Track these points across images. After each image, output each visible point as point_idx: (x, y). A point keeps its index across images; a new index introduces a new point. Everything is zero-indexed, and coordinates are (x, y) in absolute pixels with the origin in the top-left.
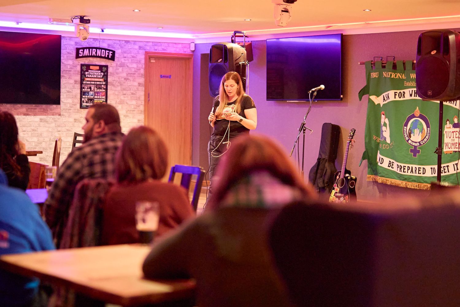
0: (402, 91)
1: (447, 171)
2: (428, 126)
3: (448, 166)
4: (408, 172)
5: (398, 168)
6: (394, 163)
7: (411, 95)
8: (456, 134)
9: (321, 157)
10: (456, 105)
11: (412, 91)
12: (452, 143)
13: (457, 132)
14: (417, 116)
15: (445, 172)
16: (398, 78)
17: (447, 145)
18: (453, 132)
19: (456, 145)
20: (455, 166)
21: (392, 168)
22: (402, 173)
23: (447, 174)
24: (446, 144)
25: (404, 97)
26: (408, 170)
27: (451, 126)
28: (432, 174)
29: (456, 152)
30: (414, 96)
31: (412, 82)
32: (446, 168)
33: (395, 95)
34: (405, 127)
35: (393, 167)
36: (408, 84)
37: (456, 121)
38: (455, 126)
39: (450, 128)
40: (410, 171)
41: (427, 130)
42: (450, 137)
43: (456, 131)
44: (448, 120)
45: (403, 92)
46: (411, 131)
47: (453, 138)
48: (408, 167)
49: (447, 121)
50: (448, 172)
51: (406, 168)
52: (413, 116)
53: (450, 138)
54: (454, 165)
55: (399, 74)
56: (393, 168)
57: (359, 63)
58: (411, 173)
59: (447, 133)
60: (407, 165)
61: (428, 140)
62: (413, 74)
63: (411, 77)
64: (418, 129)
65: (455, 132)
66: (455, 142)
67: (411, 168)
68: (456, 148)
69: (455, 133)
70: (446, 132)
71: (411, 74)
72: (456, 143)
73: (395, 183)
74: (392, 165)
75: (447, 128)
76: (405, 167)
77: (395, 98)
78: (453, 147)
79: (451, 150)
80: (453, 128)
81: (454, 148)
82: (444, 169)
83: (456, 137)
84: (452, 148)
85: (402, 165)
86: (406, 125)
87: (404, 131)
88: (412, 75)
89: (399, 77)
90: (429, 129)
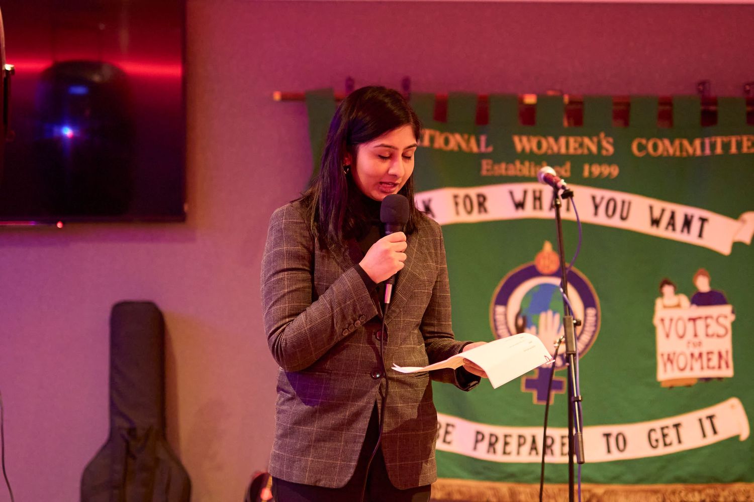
0: (473, 192)
1: (675, 440)
2: (588, 302)
3: (677, 426)
4: (518, 453)
5: (477, 441)
6: (453, 426)
7: (520, 205)
8: (707, 326)
9: (126, 425)
10: (700, 235)
11: (525, 192)
12: (692, 355)
13: (709, 321)
14: (546, 271)
15: (665, 445)
16: (456, 149)
17: (669, 359)
18: (694, 320)
19: (709, 360)
20: (707, 424)
21: (444, 441)
22: (499, 458)
23: (675, 448)
24: (666, 357)
25: (485, 211)
26: (520, 445)
27: (684, 300)
28: (609, 451)
29: (707, 380)
30: (535, 208)
31: (522, 163)
32: (672, 433)
33: (457, 204)
34: (500, 309)
35: (448, 438)
36: (502, 169)
37: (703, 284)
38: (700, 299)
39: (678, 306)
40: (526, 448)
41: (585, 315)
42: (681, 333)
43: (706, 318)
44: (666, 282)
45: (479, 196)
46: (525, 319)
47: (696, 335)
48: (520, 437)
49: (662, 286)
50: (680, 442)
51: (513, 442)
52: (533, 272)
53: (681, 337)
54: (700, 420)
55: (458, 137)
56: (449, 443)
57: (277, 96)
58: (530, 453)
59: (667, 322)
60: (515, 431)
61: (587, 346)
62: (525, 139)
63: (519, 147)
64: (554, 313)
65: (700, 318)
66: (704, 349)
67: (529, 441)
68: (708, 367)
69: (700, 324)
70: (662, 320)
71: (516, 139)
72: (708, 353)
73: (460, 492)
74: (447, 433)
75: (665, 307)
76: (510, 436)
77: (457, 213)
78: (697, 365)
79: (687, 374)
80: (694, 307)
81: (702, 368)
82: (664, 436)
83: (707, 335)
84: (692, 369)
85: (500, 431)
86: (503, 299)
87: (495, 321)
88: (521, 141)
89: (459, 146)
90: (591, 312)
